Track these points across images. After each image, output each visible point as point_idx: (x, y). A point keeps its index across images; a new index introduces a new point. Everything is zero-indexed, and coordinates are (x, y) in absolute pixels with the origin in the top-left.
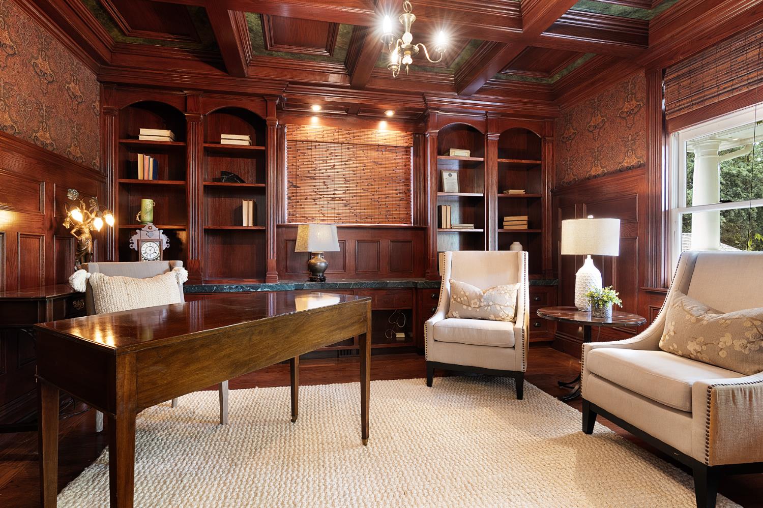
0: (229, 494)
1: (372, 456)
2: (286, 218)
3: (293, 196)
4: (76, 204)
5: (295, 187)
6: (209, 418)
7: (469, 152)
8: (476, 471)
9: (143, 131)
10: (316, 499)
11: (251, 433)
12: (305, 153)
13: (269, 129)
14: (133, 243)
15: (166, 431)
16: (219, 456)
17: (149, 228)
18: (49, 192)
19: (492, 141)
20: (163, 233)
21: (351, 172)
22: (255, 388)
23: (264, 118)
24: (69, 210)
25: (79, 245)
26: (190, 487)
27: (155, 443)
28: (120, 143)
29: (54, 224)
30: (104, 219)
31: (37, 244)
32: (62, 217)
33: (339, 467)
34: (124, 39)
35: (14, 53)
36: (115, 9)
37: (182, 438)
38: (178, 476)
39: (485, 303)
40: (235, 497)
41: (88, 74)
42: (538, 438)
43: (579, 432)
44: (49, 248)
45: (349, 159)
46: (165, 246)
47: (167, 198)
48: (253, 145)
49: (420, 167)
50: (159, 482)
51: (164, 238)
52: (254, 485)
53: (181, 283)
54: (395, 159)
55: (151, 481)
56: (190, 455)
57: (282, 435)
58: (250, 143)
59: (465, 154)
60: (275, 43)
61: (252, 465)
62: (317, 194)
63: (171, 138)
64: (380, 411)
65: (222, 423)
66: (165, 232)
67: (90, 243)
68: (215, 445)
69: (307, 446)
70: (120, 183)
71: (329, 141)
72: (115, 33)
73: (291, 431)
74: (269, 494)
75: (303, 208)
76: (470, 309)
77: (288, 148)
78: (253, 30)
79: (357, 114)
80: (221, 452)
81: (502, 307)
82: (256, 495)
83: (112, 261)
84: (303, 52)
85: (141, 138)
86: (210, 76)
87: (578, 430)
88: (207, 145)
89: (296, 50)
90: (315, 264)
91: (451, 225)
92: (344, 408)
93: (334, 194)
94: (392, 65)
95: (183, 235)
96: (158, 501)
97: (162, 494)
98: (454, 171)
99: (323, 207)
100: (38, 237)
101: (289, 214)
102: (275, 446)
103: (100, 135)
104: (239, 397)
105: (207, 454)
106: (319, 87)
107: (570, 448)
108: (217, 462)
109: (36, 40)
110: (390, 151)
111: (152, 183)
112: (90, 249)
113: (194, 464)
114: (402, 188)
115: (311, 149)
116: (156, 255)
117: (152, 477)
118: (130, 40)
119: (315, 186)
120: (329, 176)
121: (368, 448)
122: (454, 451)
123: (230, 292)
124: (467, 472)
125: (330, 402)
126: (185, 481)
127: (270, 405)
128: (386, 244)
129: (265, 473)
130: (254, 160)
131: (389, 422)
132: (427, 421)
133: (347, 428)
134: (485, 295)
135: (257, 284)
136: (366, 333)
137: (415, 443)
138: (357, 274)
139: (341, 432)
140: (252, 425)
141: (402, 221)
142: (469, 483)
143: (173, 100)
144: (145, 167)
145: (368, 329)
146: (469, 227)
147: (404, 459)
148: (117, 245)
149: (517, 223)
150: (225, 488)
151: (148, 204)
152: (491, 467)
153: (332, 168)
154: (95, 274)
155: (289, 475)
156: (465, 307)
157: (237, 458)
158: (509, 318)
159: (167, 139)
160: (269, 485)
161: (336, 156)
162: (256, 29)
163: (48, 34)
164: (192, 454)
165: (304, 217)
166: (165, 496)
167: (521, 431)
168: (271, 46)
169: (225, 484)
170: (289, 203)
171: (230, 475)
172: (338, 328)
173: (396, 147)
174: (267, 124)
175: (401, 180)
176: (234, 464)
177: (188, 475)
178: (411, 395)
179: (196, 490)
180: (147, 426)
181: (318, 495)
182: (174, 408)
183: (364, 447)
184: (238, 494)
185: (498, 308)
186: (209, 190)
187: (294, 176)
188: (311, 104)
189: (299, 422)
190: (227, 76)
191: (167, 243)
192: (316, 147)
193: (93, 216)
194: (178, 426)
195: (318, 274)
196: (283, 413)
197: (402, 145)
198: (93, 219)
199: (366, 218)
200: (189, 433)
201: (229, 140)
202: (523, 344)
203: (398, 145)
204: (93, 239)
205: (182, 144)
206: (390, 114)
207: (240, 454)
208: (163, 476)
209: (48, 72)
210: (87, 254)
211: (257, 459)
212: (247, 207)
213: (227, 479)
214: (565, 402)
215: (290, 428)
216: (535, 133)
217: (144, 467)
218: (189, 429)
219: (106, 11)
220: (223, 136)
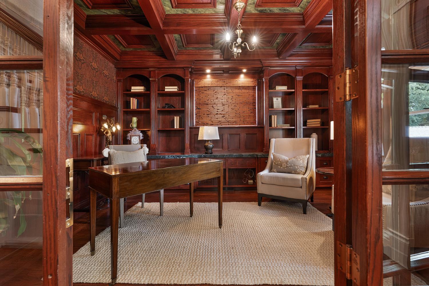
0: (159, 241)
1: (222, 233)
2: (195, 124)
3: (198, 113)
4: (105, 121)
5: (199, 109)
6: (156, 213)
7: (286, 87)
8: (269, 242)
9: (133, 88)
10: (193, 246)
11: (172, 220)
12: (203, 93)
13: (186, 83)
14: (128, 137)
15: (138, 217)
16: (158, 228)
17: (135, 130)
18: (96, 116)
19: (299, 81)
20: (140, 132)
21: (226, 100)
22: (177, 202)
23: (184, 78)
24: (103, 124)
25: (107, 138)
26: (144, 238)
27: (133, 221)
28: (123, 93)
29: (98, 130)
30: (116, 127)
31: (92, 138)
32: (101, 126)
33: (206, 236)
34: (125, 49)
35: (84, 62)
36: (121, 38)
37: (144, 220)
38: (140, 233)
39: (290, 165)
40: (161, 243)
41: (112, 65)
42: (306, 232)
43: (330, 231)
44: (96, 139)
45: (225, 94)
46: (141, 138)
47: (143, 116)
48: (179, 91)
49: (261, 96)
50: (133, 235)
51: (141, 135)
52: (169, 239)
53: (146, 154)
54: (248, 93)
55: (130, 234)
56: (146, 226)
57: (185, 222)
58: (178, 90)
59: (284, 88)
60: (187, 44)
61: (170, 232)
62: (209, 112)
63: (144, 90)
64: (232, 215)
65: (161, 215)
66: (142, 132)
67: (111, 137)
68: (157, 223)
69: (195, 227)
70: (123, 111)
71: (215, 86)
72: (121, 47)
73: (189, 220)
74: (174, 243)
75: (203, 119)
76: (282, 168)
77: (195, 91)
78: (177, 40)
79: (228, 72)
80: (159, 226)
81: (298, 167)
82: (169, 243)
83: (120, 145)
84: (200, 46)
85: (132, 91)
86: (160, 61)
87: (330, 230)
88: (159, 92)
89: (196, 46)
90: (208, 146)
91: (277, 125)
92: (215, 213)
93: (217, 111)
94: (234, 53)
95: (149, 133)
96: (132, 241)
97: (134, 239)
98: (279, 97)
99: (212, 118)
100: (92, 135)
101: (196, 122)
102: (181, 226)
103: (116, 91)
104: (170, 206)
105: (153, 226)
106: (210, 62)
107: (322, 237)
108: (156, 229)
109: (92, 55)
110: (246, 89)
111: (136, 110)
112: (111, 140)
113: (147, 230)
114: (251, 107)
115: (206, 90)
116: (137, 142)
117: (130, 233)
118: (127, 50)
119: (208, 108)
120: (215, 103)
121: (221, 230)
122: (261, 234)
123: (168, 158)
124: (265, 242)
125: (210, 210)
126: (143, 235)
127: (182, 209)
128: (243, 136)
129: (175, 236)
130: (180, 97)
131: (234, 220)
132: (253, 220)
133: (214, 221)
134: (290, 160)
135: (180, 155)
136: (220, 177)
137: (244, 229)
138: (228, 150)
139: (211, 222)
140: (173, 217)
141: (252, 123)
142: (264, 247)
143: (145, 73)
144: (134, 103)
145: (221, 175)
146: (287, 126)
147: (236, 235)
148: (122, 138)
149: (315, 123)
150: (158, 239)
151: (135, 119)
152: (277, 242)
153: (216, 99)
154: (112, 150)
155: (184, 237)
156: (279, 167)
157: (165, 229)
158: (302, 173)
159: (143, 91)
160: (175, 240)
161: (218, 93)
162: (178, 39)
163: (96, 52)
164: (147, 226)
165: (203, 123)
166: (135, 240)
167: (299, 228)
168: (186, 45)
169: (158, 238)
170: (196, 117)
171: (160, 235)
172: (206, 174)
173: (248, 87)
174: (185, 80)
175: (251, 103)
176: (163, 231)
177: (144, 234)
178: (249, 209)
179: (147, 239)
180: (131, 214)
181: (194, 245)
182: (142, 209)
183: (220, 229)
184: (162, 242)
185: (296, 167)
186: (160, 112)
187: (198, 104)
188: (206, 69)
189: (193, 217)
190: (167, 60)
191: (142, 136)
192: (208, 90)
193: (112, 126)
194: (143, 215)
195: (209, 150)
196: (188, 213)
197: (251, 85)
198: (112, 127)
199: (233, 123)
200: (147, 218)
201: (169, 89)
202: (306, 186)
203: (249, 85)
204: (112, 136)
205: (149, 92)
206: (244, 71)
207: (166, 228)
208: (135, 233)
209: (96, 67)
210: (110, 142)
211: (172, 230)
212: (177, 119)
213: (159, 236)
214: (329, 216)
215: (189, 219)
216: (324, 74)
217: (128, 229)
218: (147, 217)
219: (118, 40)
220: (166, 87)
